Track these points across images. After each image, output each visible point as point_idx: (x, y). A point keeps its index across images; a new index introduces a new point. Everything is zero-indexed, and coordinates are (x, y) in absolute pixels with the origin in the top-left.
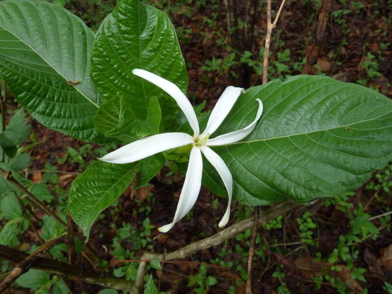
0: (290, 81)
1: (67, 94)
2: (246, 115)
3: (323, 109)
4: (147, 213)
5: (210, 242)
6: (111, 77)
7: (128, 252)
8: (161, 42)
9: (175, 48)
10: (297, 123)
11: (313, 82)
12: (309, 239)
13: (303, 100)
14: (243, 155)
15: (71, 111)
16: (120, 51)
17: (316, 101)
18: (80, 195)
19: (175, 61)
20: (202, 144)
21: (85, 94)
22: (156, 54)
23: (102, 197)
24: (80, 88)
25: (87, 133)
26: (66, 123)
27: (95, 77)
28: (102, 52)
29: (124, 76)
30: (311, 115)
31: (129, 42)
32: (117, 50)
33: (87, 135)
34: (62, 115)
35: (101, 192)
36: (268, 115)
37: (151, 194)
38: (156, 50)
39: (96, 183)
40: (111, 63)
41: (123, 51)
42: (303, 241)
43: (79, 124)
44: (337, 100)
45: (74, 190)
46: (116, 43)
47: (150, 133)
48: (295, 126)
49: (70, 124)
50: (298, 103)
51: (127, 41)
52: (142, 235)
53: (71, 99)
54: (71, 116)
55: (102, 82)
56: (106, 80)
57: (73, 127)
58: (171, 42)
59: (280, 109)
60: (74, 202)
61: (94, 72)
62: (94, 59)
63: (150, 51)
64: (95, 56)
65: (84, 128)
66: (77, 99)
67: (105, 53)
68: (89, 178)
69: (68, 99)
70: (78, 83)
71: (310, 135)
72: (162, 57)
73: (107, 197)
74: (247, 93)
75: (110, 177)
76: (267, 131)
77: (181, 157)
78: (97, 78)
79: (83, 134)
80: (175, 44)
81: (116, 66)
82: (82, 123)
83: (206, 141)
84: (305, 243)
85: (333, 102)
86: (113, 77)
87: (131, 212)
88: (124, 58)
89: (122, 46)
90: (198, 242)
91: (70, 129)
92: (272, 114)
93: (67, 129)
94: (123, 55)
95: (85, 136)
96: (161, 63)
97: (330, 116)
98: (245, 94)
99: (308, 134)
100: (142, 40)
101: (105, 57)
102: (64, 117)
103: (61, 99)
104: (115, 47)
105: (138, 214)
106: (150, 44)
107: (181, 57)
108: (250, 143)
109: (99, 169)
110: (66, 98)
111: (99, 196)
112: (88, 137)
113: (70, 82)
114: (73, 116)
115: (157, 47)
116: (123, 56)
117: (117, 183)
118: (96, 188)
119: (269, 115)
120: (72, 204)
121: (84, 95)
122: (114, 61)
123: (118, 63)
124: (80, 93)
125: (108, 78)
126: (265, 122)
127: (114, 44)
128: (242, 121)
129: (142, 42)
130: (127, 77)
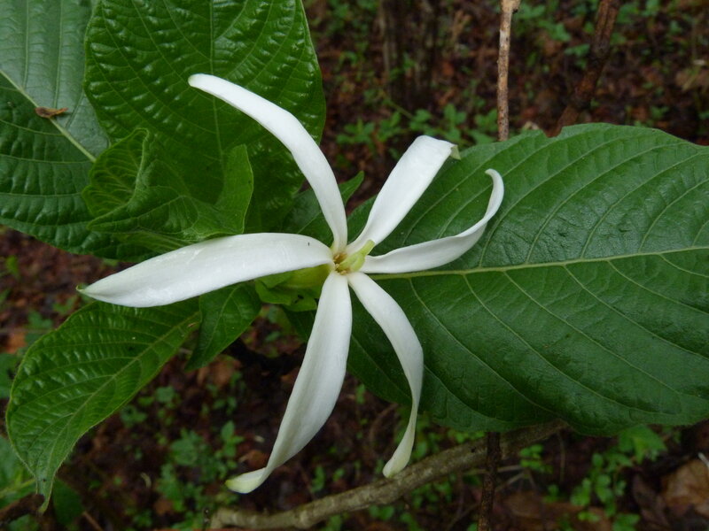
0: (567, 136)
1: (33, 137)
2: (461, 209)
3: (650, 204)
4: (229, 412)
5: (371, 496)
6: (137, 95)
7: (190, 486)
8: (263, 17)
9: (296, 29)
10: (586, 233)
11: (623, 141)
12: (535, 460)
13: (602, 180)
14: (450, 304)
15: (37, 177)
16: (161, 32)
17: (633, 182)
18: (40, 383)
19: (297, 62)
20: (352, 267)
21: (78, 141)
22: (250, 46)
23: (99, 389)
24: (67, 127)
25: (74, 232)
26: (22, 206)
27: (97, 94)
28: (114, 31)
29: (170, 97)
30: (620, 215)
31: (183, 11)
32: (155, 28)
33: (74, 238)
34: (14, 185)
35: (97, 376)
36: (514, 208)
37: (238, 375)
38: (250, 35)
39: (88, 354)
40: (138, 60)
41: (167, 34)
42: (525, 464)
43: (57, 208)
44: (686, 184)
45: (28, 371)
46: (151, 10)
47: (221, 230)
48: (581, 239)
49: (32, 207)
50: (589, 187)
51: (179, 10)
52: (218, 454)
53: (41, 149)
54: (38, 186)
55: (113, 108)
56: (126, 103)
57: (40, 216)
58: (287, 15)
59: (544, 197)
60: (23, 402)
61: (93, 80)
62: (94, 46)
63: (236, 39)
64: (97, 40)
65: (68, 218)
66: (58, 150)
67: (121, 34)
68: (73, 342)
69: (34, 148)
70: (63, 115)
71: (617, 262)
72: (265, 53)
73: (110, 391)
74: (464, 159)
75: (125, 341)
76: (510, 247)
77: (301, 297)
78: (101, 96)
79: (66, 236)
80: (298, 19)
81: (148, 69)
82: (65, 208)
83: (363, 261)
84: (528, 468)
85: (675, 188)
86: (141, 97)
87: (199, 409)
88: (170, 49)
89: (167, 21)
90: (343, 494)
91: (32, 221)
92: (524, 207)
93: (23, 218)
94: (168, 41)
95: (69, 238)
96: (260, 67)
97: (668, 222)
98: (459, 161)
99: (612, 261)
100: (218, 10)
101: (122, 43)
102: (20, 189)
103: (14, 147)
104: (149, 23)
105: (213, 413)
106: (235, 21)
107: (310, 53)
108: (468, 275)
109: (100, 319)
110: (29, 145)
111: (90, 387)
112: (78, 241)
113: (43, 111)
114: (42, 190)
115: (253, 27)
116: (167, 45)
117: (141, 354)
118: (85, 367)
119: (518, 210)
120: (15, 408)
121: (76, 144)
122: (145, 57)
123: (155, 62)
124: (65, 138)
125: (129, 97)
126: (506, 225)
127: (145, 13)
128: (450, 220)
129: (216, 14)
130: (177, 99)
